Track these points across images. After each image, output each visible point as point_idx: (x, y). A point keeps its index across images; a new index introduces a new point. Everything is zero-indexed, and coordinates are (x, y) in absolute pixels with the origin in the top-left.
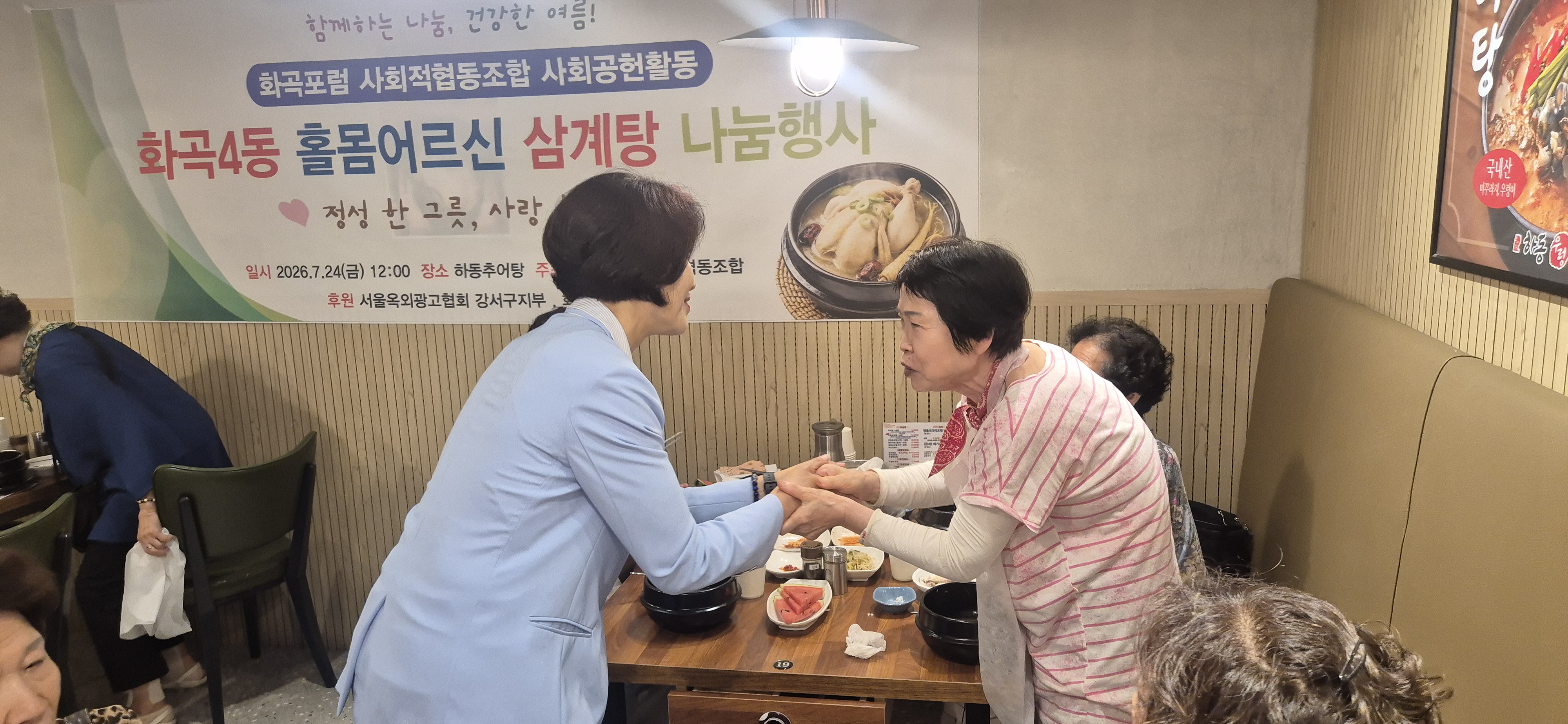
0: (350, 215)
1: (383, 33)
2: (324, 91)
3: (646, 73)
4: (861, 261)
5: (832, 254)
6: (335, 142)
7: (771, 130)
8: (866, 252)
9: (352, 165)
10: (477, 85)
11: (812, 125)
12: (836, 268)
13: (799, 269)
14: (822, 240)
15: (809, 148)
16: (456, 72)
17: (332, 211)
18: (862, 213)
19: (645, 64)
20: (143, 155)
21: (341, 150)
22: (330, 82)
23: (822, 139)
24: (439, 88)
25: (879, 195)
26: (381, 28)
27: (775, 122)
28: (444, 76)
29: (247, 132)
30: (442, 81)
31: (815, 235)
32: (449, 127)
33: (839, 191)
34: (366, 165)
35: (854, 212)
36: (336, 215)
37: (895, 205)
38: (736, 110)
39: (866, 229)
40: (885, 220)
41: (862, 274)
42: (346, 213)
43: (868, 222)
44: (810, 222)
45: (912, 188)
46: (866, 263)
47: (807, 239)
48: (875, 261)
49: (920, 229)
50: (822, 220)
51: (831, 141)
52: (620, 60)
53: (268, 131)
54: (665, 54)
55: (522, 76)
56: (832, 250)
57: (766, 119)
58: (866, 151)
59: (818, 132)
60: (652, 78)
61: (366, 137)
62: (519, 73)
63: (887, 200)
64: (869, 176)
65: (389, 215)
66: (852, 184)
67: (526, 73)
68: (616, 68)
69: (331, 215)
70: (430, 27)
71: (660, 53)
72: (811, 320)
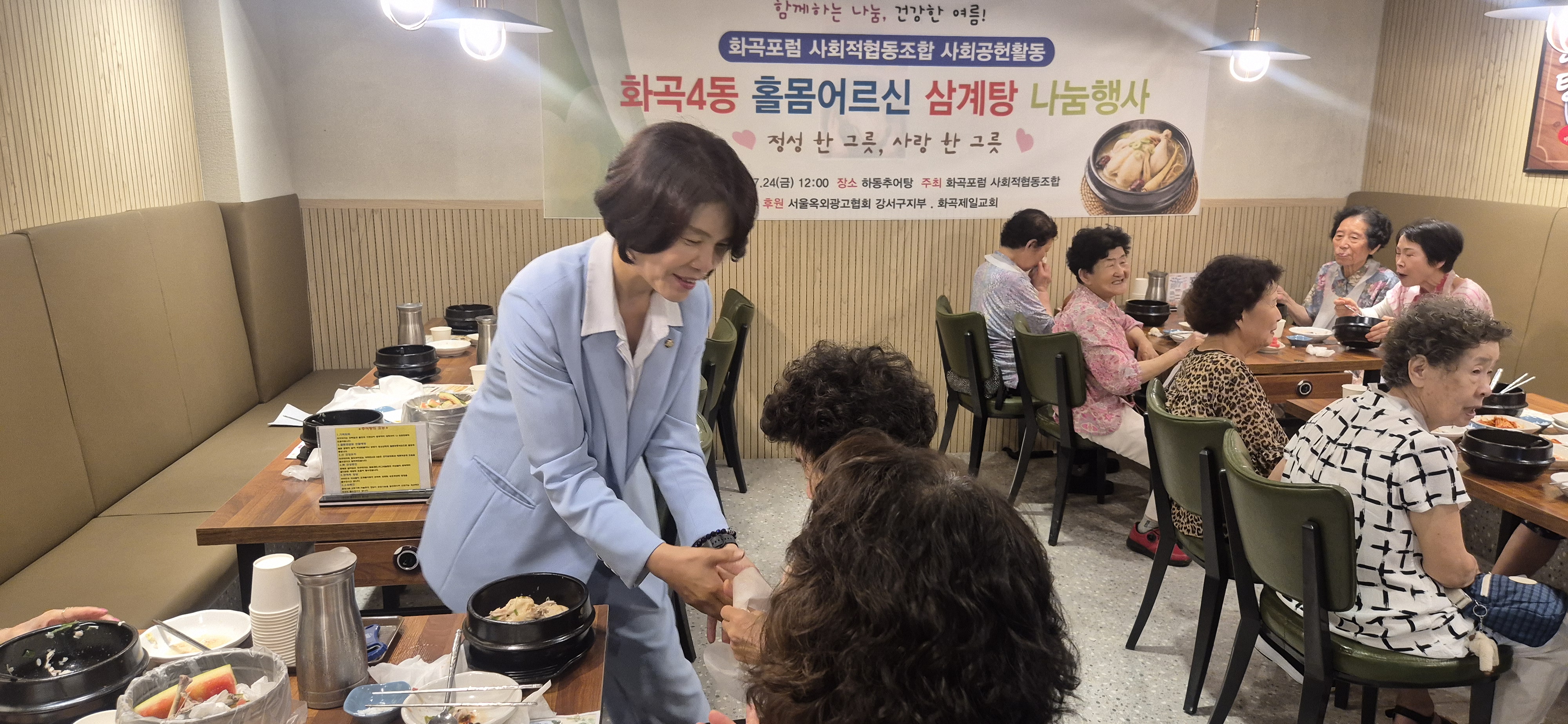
0: (788, 142)
1: (834, 17)
2: (782, 54)
3: (1011, 56)
4: (1132, 179)
5: (1116, 175)
6: (783, 89)
7: (1087, 97)
8: (1136, 174)
9: (795, 107)
10: (895, 56)
11: (1115, 95)
12: (1117, 184)
13: (1095, 184)
14: (1110, 166)
15: (1111, 108)
16: (881, 47)
17: (774, 139)
18: (1136, 149)
19: (1011, 50)
20: (625, 93)
21: (787, 96)
22: (787, 47)
23: (1119, 104)
24: (868, 57)
25: (1147, 139)
26: (833, 13)
27: (1090, 91)
28: (872, 49)
29: (714, 80)
30: (871, 52)
31: (1106, 163)
32: (873, 84)
33: (1124, 136)
34: (805, 107)
35: (1131, 149)
36: (777, 142)
37: (1156, 145)
38: (1067, 83)
39: (1137, 160)
40: (1149, 155)
41: (1133, 187)
42: (786, 140)
43: (1139, 156)
44: (1104, 154)
45: (1167, 136)
46: (1135, 181)
47: (1101, 165)
48: (1140, 179)
49: (1169, 160)
50: (1112, 153)
51: (1123, 105)
52: (995, 47)
53: (732, 79)
54: (1025, 44)
55: (928, 52)
56: (1116, 172)
57: (1084, 89)
58: (1142, 112)
59: (1117, 99)
60: (1015, 59)
61: (809, 88)
62: (926, 50)
63: (1151, 142)
64: (1142, 127)
65: (818, 144)
66: (1132, 132)
67: (931, 51)
68: (992, 51)
69: (774, 142)
70: (869, 15)
71: (1022, 44)
72: (1100, 216)
